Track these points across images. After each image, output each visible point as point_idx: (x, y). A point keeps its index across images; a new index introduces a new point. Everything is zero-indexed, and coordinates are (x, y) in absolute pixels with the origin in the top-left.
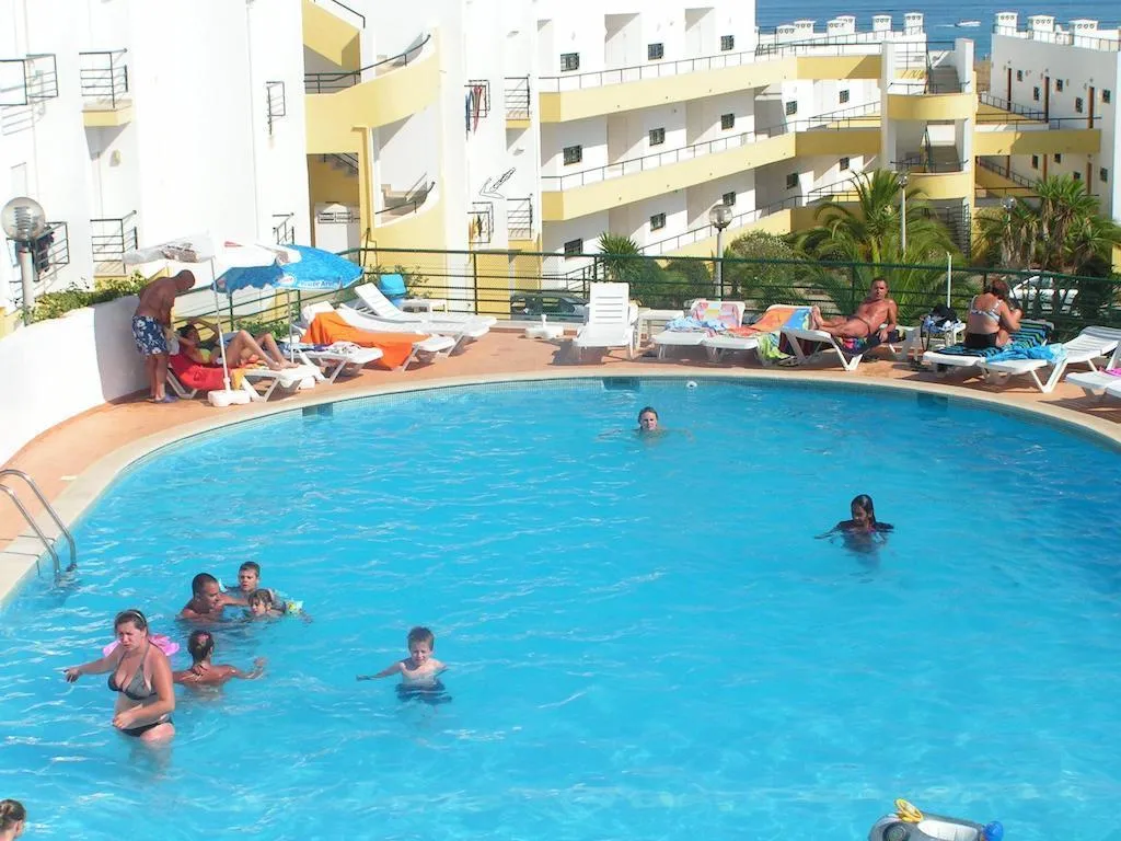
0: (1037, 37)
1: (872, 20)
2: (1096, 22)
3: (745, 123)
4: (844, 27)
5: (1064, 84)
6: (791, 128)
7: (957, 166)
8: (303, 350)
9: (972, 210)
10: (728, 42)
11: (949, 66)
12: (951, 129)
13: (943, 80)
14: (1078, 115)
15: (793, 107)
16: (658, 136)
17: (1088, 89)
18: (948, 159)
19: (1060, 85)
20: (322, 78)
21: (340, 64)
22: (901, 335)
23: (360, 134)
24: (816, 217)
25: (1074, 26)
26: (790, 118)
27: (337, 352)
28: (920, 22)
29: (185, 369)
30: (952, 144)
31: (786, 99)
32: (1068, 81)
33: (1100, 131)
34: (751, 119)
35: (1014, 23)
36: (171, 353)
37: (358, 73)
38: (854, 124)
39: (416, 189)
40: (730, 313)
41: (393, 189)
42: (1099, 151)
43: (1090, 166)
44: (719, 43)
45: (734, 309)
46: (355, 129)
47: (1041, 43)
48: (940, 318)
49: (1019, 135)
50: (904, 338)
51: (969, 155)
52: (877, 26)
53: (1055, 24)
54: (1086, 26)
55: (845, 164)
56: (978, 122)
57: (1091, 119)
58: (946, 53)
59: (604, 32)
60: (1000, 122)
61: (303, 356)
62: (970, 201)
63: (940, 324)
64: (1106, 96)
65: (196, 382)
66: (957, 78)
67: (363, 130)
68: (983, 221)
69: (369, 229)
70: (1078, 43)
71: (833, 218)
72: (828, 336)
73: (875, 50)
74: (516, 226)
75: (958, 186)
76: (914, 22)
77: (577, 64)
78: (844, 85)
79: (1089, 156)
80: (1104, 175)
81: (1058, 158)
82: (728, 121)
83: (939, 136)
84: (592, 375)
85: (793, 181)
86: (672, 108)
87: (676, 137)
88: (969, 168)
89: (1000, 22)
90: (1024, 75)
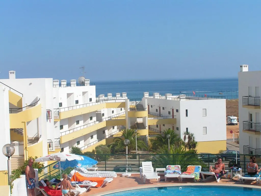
0: (156, 97)
1: (116, 94)
2: (171, 94)
3: (94, 119)
4: (110, 96)
5: (165, 108)
6: (105, 120)
7: (144, 128)
8: (77, 183)
9: (148, 138)
10: (91, 100)
11: (140, 105)
12: (142, 119)
13: (140, 108)
14: (170, 115)
15: (103, 114)
16: (78, 122)
17: (172, 109)
18: (142, 126)
19: (163, 108)
20: (12, 109)
21: (17, 106)
22: (226, 172)
23: (24, 123)
24: (113, 140)
25: (167, 95)
26: (103, 118)
27: (87, 184)
28: (126, 95)
29: (49, 191)
30: (142, 122)
31: (102, 113)
32: (166, 108)
33: (176, 119)
34: (95, 117)
35: (148, 94)
36: (45, 186)
37: (22, 108)
38: (119, 118)
39: (34, 137)
40: (178, 168)
41: (29, 137)
42: (176, 123)
43: (173, 127)
44: (89, 100)
45: (178, 167)
46: (22, 122)
47: (157, 99)
48: (237, 167)
49: (158, 120)
50: (227, 173)
51: (147, 125)
52: (117, 96)
53: (159, 94)
54: (169, 95)
55: (113, 128)
56: (148, 117)
57: (173, 116)
58: (139, 102)
59: (67, 97)
60: (152, 117)
61: (77, 185)
62: (148, 136)
63: (238, 169)
64: (177, 111)
65: (52, 194)
66: (143, 107)
67: (24, 122)
68: (151, 140)
69: (26, 147)
70: (168, 99)
71: (117, 141)
72: (214, 173)
73: (123, 101)
74: (57, 145)
75: (145, 132)
76: (125, 95)
77: (62, 105)
78: (112, 109)
79: (173, 125)
80: (178, 129)
81: (164, 125)
82: (91, 118)
83: (140, 121)
84: (155, 187)
85: (104, 132)
86: (81, 116)
87: (81, 123)
88: (147, 128)
89: (145, 94)
90: (153, 106)
